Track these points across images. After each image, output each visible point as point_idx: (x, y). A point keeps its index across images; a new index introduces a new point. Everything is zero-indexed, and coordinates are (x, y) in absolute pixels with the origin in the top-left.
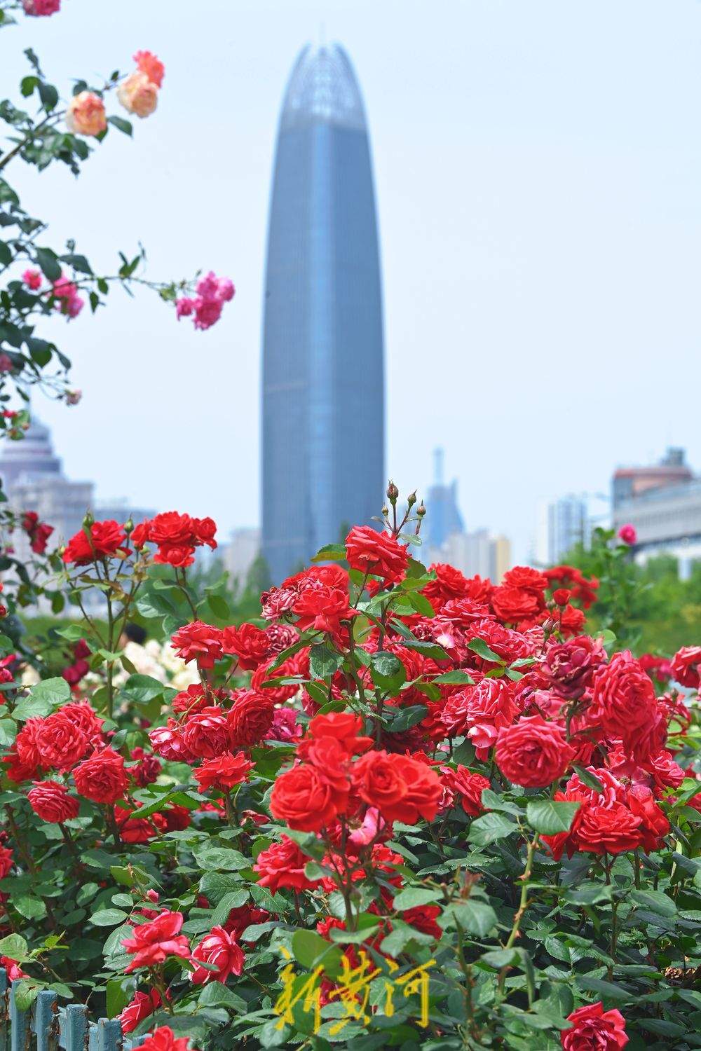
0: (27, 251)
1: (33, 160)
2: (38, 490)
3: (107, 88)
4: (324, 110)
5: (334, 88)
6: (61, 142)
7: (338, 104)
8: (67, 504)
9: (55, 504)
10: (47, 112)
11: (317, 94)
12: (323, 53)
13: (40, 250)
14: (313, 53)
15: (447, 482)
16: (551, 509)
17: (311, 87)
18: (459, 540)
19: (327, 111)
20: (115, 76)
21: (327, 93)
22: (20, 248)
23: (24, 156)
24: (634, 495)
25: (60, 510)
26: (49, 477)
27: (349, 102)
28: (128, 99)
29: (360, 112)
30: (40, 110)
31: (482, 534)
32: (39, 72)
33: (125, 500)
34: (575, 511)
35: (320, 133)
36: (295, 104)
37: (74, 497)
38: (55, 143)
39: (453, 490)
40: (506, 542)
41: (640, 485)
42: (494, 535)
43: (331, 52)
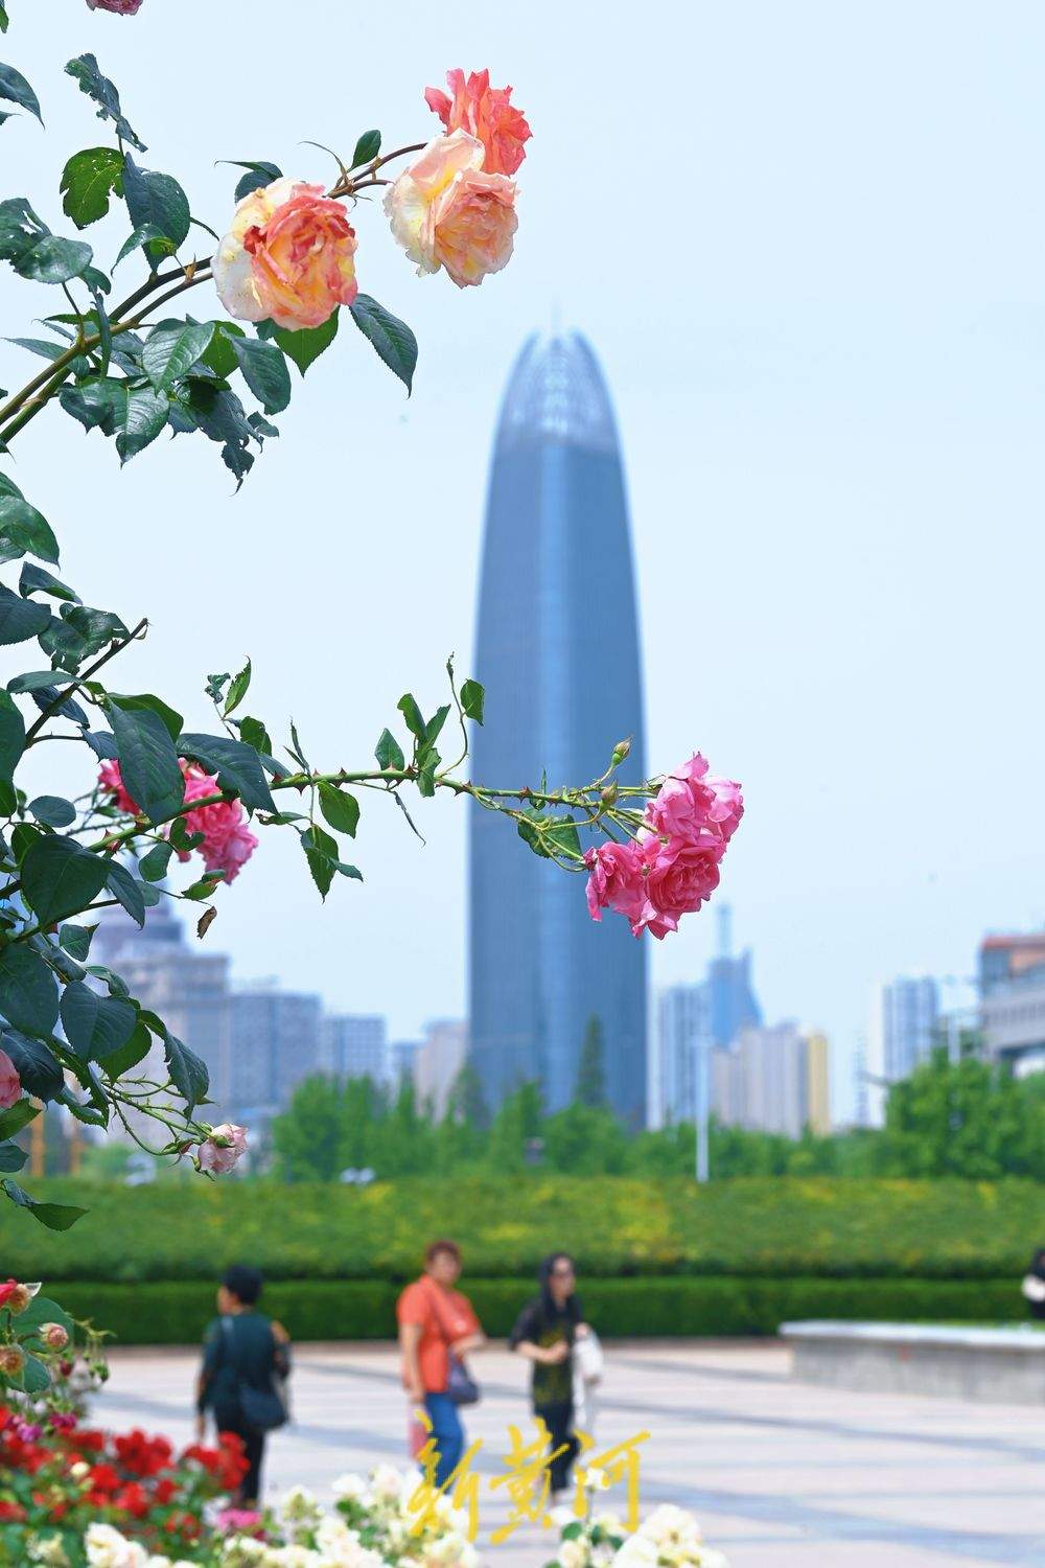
0: (76, 714)
1: (103, 419)
2: (150, 967)
3: (347, 189)
4: (557, 425)
5: (573, 394)
6: (200, 349)
7: (577, 416)
8: (191, 987)
9: (174, 987)
10: (154, 259)
11: (550, 402)
12: (556, 346)
13: (115, 706)
14: (543, 345)
15: (736, 952)
16: (888, 994)
17: (539, 393)
18: (754, 1038)
19: (562, 426)
20: (368, 148)
21: (562, 401)
22: (52, 704)
23: (72, 404)
24: (1011, 975)
25: (182, 996)
26: (165, 948)
27: (593, 413)
28: (418, 220)
29: (609, 426)
30: (129, 245)
31: (786, 1028)
32: (124, 130)
33: (272, 980)
34: (922, 995)
35: (553, 458)
36: (518, 416)
37: (200, 976)
38: (178, 353)
39: (744, 966)
40: (822, 1040)
41: (1020, 961)
42: (805, 1030)
43: (569, 344)
